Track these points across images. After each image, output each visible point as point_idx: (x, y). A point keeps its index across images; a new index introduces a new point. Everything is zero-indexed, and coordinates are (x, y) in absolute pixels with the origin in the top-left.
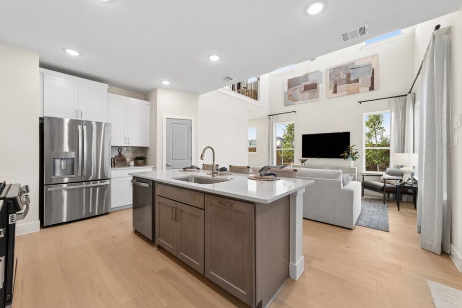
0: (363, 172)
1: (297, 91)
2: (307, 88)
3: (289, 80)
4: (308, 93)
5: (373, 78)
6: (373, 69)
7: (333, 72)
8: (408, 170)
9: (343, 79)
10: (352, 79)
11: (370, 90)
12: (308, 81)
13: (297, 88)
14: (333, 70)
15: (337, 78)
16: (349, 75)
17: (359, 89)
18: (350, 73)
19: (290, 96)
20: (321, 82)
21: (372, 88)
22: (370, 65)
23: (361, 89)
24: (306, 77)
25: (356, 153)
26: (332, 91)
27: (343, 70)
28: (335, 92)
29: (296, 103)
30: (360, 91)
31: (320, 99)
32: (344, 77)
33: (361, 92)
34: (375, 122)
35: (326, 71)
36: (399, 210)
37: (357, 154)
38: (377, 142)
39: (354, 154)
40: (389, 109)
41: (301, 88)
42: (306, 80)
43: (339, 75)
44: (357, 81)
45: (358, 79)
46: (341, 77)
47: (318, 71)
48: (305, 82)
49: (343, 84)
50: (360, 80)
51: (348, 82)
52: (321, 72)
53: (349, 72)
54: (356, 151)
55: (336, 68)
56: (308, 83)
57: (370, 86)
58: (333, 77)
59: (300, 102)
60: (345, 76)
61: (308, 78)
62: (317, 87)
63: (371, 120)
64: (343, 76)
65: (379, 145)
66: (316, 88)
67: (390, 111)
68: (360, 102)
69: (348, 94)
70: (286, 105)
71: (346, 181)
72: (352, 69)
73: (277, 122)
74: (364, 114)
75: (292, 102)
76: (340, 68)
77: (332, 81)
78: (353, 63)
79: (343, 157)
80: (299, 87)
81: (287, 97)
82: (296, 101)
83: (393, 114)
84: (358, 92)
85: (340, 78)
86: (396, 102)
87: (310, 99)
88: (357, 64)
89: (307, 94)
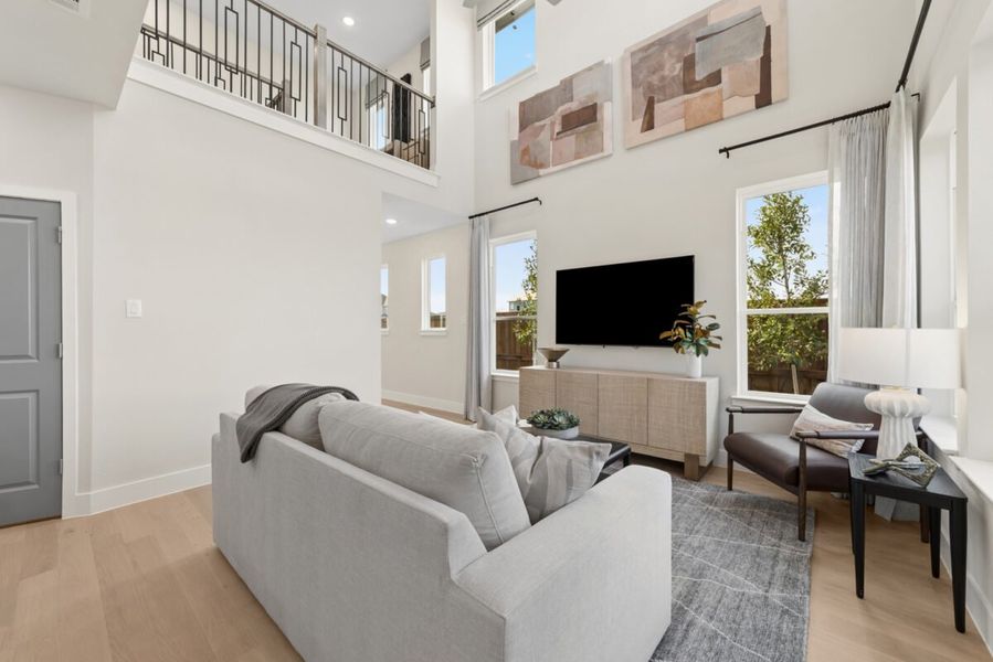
0: (739, 396)
1: (542, 133)
2: (570, 122)
3: (522, 104)
4: (573, 138)
5: (766, 62)
6: (768, 28)
7: (641, 60)
8: (904, 404)
9: (673, 78)
10: (700, 73)
11: (758, 106)
12: (571, 99)
13: (544, 125)
14: (641, 55)
15: (655, 79)
16: (689, 63)
17: (721, 105)
18: (693, 55)
19: (525, 151)
20: (610, 100)
21: (764, 100)
22: (757, 15)
23: (730, 106)
24: (567, 86)
25: (713, 327)
26: (640, 121)
27: (672, 47)
28: (649, 125)
29: (542, 172)
30: (725, 115)
31: (605, 154)
32: (676, 73)
33: (729, 118)
34: (782, 226)
35: (623, 60)
36: (860, 593)
37: (712, 333)
38: (790, 293)
39: (705, 333)
40: (825, 169)
41: (553, 124)
42: (568, 96)
43: (661, 67)
44: (715, 79)
45: (719, 72)
46: (666, 73)
47: (600, 64)
48: (563, 103)
49: (672, 97)
50: (724, 77)
51: (689, 86)
52: (609, 66)
53: (690, 52)
54: (712, 321)
55: (653, 44)
56: (574, 106)
57: (757, 90)
58: (641, 77)
59: (552, 169)
60: (679, 66)
61: (571, 90)
62: (598, 116)
63: (768, 222)
64: (674, 69)
65: (794, 304)
66: (595, 120)
67: (826, 172)
68: (726, 150)
69: (687, 130)
70: (516, 182)
71: (556, 485)
72: (698, 40)
73: (491, 235)
74: (738, 191)
75: (530, 171)
76: (662, 43)
77: (641, 90)
78: (702, 20)
79: (666, 343)
80: (547, 121)
81: (518, 156)
82: (542, 166)
83: (837, 186)
84: (720, 119)
85: (663, 78)
86: (850, 137)
87: (578, 156)
88: (714, 20)
89: (570, 140)
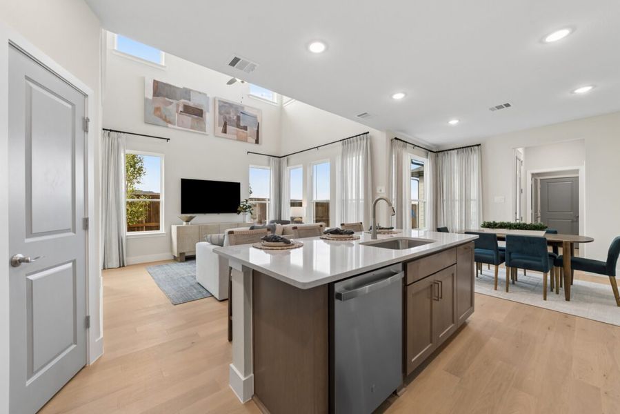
1: (171, 106)
2: (188, 110)
3: (156, 82)
4: (190, 118)
5: (258, 133)
6: (258, 123)
7: (223, 106)
9: (233, 120)
10: (242, 124)
12: (190, 100)
13: (172, 103)
14: (223, 104)
15: (227, 116)
16: (239, 119)
17: (247, 138)
19: (158, 109)
20: (208, 112)
21: (257, 142)
22: (256, 117)
23: (249, 139)
24: (187, 92)
26: (221, 128)
27: (233, 109)
28: (225, 131)
29: (169, 125)
31: (206, 133)
33: (249, 143)
35: (215, 99)
41: (178, 105)
42: (188, 98)
43: (230, 113)
44: (245, 128)
45: (247, 127)
46: (231, 116)
47: (205, 94)
48: (184, 99)
49: (233, 126)
50: (248, 129)
51: (238, 126)
52: (208, 98)
53: (239, 115)
55: (227, 103)
56: (191, 104)
57: (256, 138)
58: (222, 112)
59: (176, 127)
60: (235, 117)
61: (189, 95)
62: (204, 116)
64: (233, 117)
66: (202, 116)
68: (249, 152)
69: (237, 140)
70: (148, 122)
72: (241, 113)
75: (162, 122)
76: (230, 105)
77: (222, 116)
80: (175, 102)
82: (170, 122)
84: (247, 141)
85: (230, 118)
88: (246, 110)
89: (188, 119)
